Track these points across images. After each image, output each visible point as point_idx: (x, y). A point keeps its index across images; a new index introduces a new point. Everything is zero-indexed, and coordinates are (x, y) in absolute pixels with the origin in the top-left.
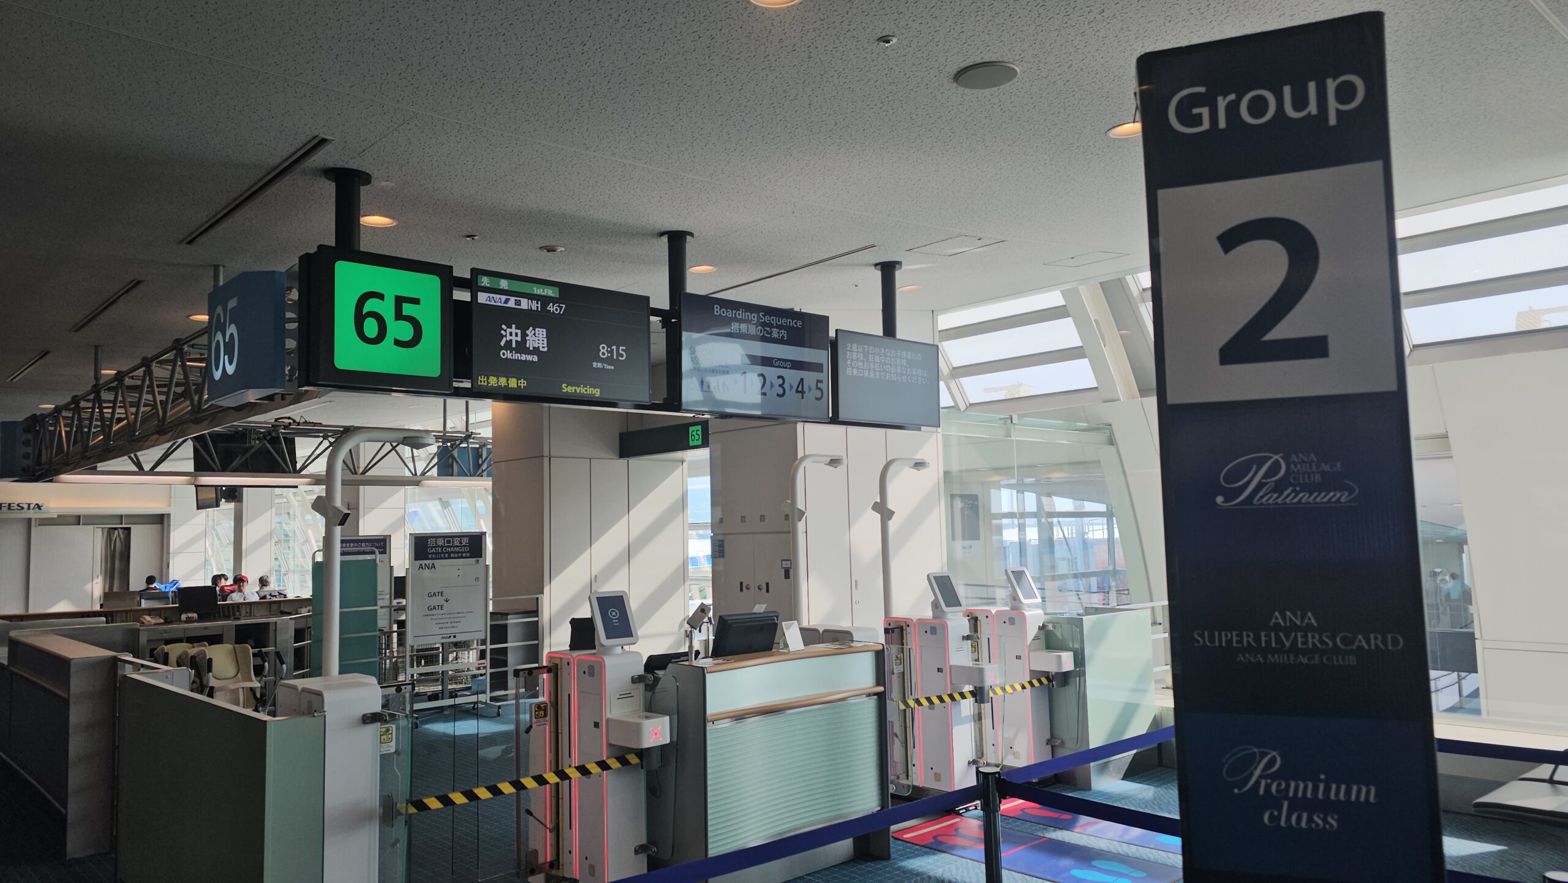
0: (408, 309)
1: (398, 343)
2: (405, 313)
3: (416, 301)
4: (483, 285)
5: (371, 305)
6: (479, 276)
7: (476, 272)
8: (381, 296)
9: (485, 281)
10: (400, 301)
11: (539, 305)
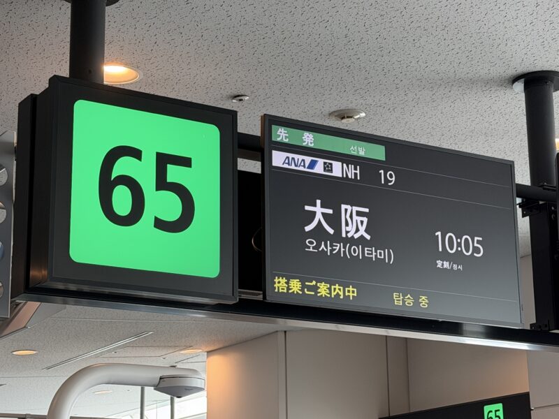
0: (174, 174)
1: (160, 224)
2: (170, 179)
3: (186, 162)
4: (279, 139)
5: (123, 166)
6: (274, 127)
7: (270, 121)
8: (137, 154)
9: (281, 134)
10: (163, 161)
11: (358, 172)
